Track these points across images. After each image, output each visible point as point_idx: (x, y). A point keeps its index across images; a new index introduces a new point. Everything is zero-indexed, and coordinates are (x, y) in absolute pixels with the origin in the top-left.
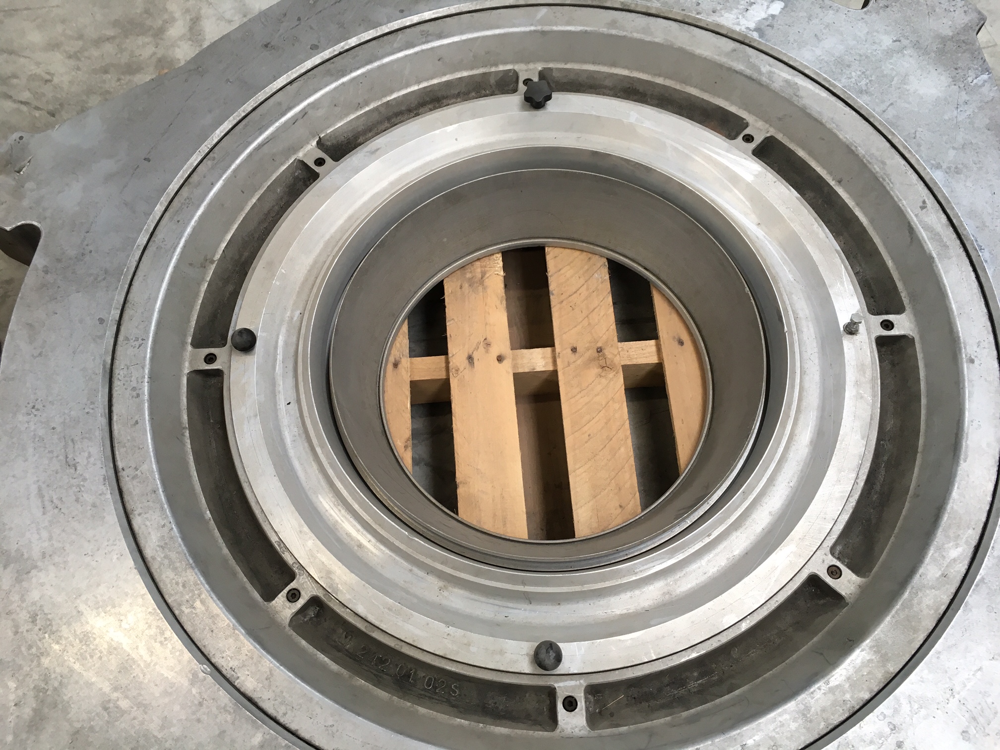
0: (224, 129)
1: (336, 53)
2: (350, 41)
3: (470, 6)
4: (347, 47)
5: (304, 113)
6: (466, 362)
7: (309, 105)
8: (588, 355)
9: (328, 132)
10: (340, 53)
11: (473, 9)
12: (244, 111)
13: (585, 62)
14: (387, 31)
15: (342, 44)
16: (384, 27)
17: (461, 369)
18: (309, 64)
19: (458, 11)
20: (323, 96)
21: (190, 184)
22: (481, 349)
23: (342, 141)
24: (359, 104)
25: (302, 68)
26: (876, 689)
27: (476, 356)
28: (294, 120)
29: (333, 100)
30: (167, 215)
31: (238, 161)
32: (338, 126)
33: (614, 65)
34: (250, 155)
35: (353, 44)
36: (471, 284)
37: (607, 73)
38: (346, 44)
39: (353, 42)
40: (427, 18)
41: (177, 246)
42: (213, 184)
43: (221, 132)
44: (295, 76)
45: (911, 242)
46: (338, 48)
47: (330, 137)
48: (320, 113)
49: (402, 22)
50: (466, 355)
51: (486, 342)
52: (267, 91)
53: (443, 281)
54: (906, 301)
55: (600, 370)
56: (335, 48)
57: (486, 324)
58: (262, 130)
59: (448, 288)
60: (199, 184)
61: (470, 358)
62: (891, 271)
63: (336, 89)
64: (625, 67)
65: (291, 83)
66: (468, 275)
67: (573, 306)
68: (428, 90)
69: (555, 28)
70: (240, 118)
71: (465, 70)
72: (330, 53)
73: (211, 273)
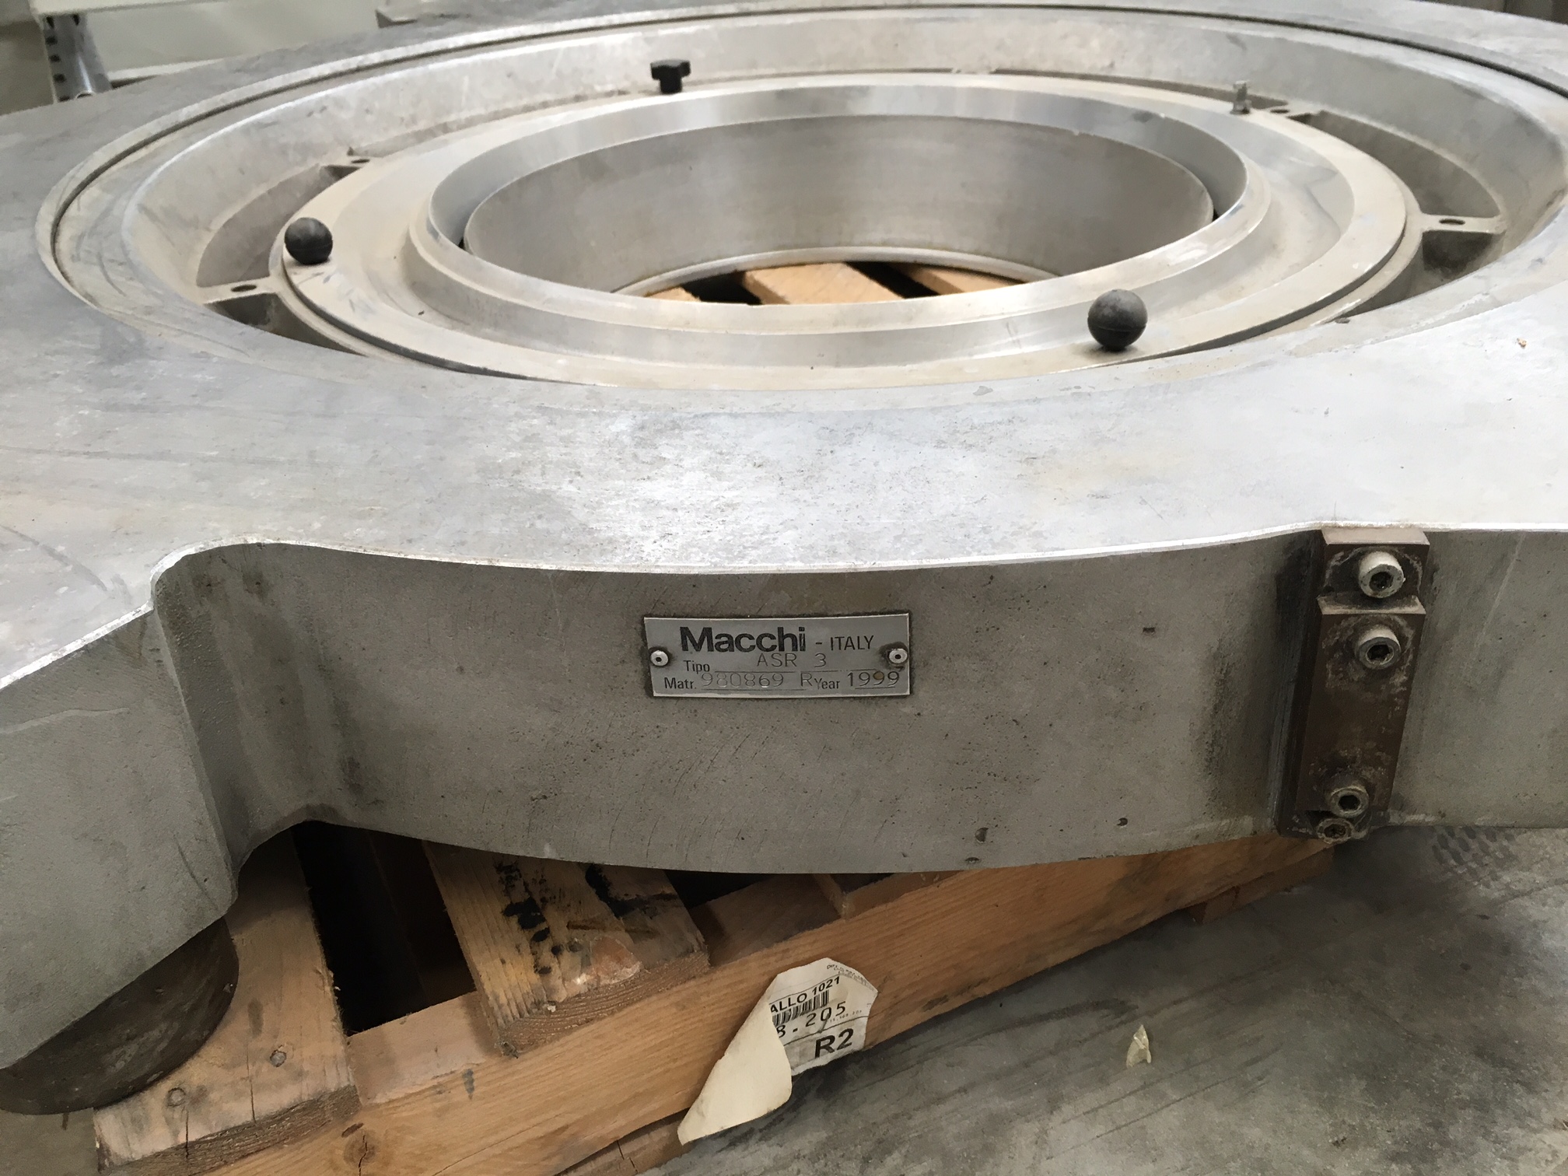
1: (354, 66)
4: (368, 63)
5: (322, 107)
7: (327, 97)
9: (362, 144)
10: (358, 69)
14: (422, 52)
15: (360, 57)
16: (417, 46)
20: (348, 93)
21: (148, 148)
25: (304, 73)
28: (308, 111)
31: (229, 129)
32: (376, 140)
34: (246, 129)
35: (377, 61)
39: (375, 57)
40: (478, 42)
41: (145, 178)
42: (192, 143)
44: (295, 81)
46: (355, 61)
47: (365, 148)
48: (347, 115)
49: (442, 43)
52: (256, 87)
56: (351, 60)
60: (166, 146)
65: (291, 88)
70: (217, 106)
71: (548, 93)
73: (208, 239)
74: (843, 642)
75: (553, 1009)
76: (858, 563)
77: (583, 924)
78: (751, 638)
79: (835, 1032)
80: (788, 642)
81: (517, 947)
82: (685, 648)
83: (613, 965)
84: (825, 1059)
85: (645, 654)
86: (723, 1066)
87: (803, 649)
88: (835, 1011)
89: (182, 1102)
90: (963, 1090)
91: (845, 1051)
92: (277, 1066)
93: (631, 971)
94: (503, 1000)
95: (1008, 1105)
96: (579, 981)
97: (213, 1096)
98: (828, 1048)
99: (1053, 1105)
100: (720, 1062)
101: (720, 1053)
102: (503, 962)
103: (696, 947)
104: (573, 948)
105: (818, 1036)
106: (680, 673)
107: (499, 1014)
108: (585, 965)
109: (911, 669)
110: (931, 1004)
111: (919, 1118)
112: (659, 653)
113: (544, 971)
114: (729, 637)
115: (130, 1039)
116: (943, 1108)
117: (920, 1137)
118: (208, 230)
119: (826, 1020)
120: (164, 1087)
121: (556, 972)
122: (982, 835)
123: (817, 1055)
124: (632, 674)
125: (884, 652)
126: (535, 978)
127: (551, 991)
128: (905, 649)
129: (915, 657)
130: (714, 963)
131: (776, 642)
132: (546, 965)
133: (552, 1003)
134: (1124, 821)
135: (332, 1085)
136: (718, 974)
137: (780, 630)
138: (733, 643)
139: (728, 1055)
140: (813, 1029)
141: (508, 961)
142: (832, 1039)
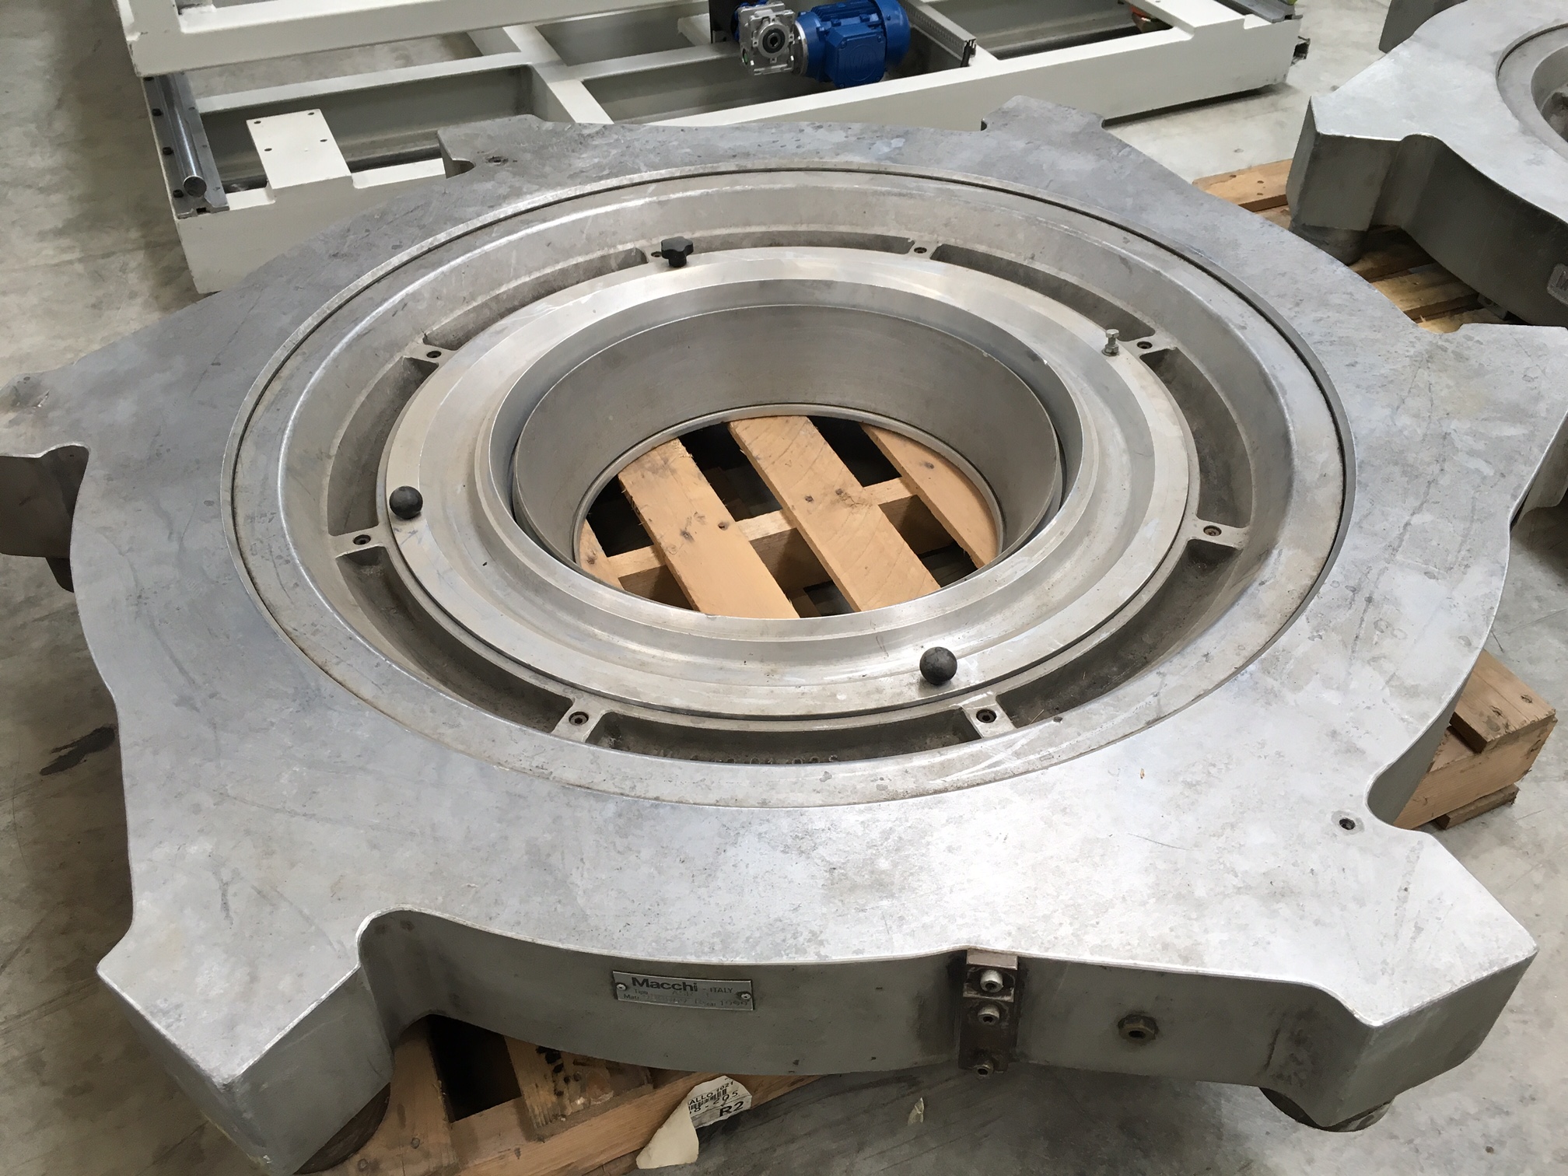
0: (309, 325)
1: (425, 249)
2: (438, 236)
3: (569, 192)
4: (437, 243)
5: (403, 304)
6: (682, 538)
7: (407, 295)
8: (828, 499)
9: (434, 329)
10: (430, 250)
11: (573, 195)
12: (328, 308)
13: (715, 228)
14: (479, 225)
15: (430, 240)
16: (475, 221)
17: (678, 545)
18: (395, 261)
19: (557, 199)
20: (423, 287)
21: (280, 378)
22: (694, 521)
23: (452, 341)
24: (465, 298)
25: (388, 265)
26: (1315, 574)
27: (690, 530)
28: (394, 312)
29: (436, 292)
30: (260, 408)
31: (337, 350)
32: (444, 322)
33: (749, 224)
34: (349, 346)
35: (443, 240)
36: (654, 471)
37: (743, 234)
38: (434, 240)
39: (442, 237)
40: (523, 209)
41: (285, 429)
42: (312, 373)
43: (306, 328)
44: (381, 273)
45: (1131, 272)
46: (426, 244)
47: (437, 335)
48: (422, 306)
49: (494, 215)
50: (679, 532)
51: (697, 515)
52: (352, 288)
53: (617, 476)
54: (1151, 324)
55: (849, 509)
56: (423, 243)
57: (690, 501)
58: (356, 322)
59: (626, 480)
60: (293, 376)
61: (685, 534)
62: (1124, 309)
63: (436, 279)
64: (760, 224)
65: (378, 280)
66: (648, 465)
67: (789, 463)
68: (542, 280)
69: (673, 196)
70: (325, 315)
71: (580, 255)
72: (418, 249)
73: (330, 467)
74: (717, 990)
75: (564, 1119)
76: (724, 959)
77: (582, 1061)
78: (668, 984)
79: (732, 1104)
80: (688, 988)
81: (545, 1076)
82: (634, 985)
83: (598, 1092)
84: (725, 1117)
85: (614, 984)
86: (662, 1133)
87: (696, 990)
88: (731, 1095)
89: (366, 1168)
90: (809, 1134)
91: (738, 1111)
92: (415, 1148)
93: (608, 1096)
94: (537, 1112)
95: (834, 1146)
96: (579, 1102)
97: (382, 1166)
98: (728, 1111)
99: (860, 1148)
100: (659, 1130)
101: (660, 1125)
102: (537, 1086)
103: (646, 1081)
104: (576, 1078)
105: (721, 1107)
106: (631, 993)
107: (534, 1122)
108: (582, 1092)
109: (753, 1001)
110: (793, 1084)
111: (780, 1152)
112: (620, 985)
113: (559, 1094)
114: (658, 984)
115: (340, 1140)
116: (793, 1147)
117: (779, 1163)
118: (329, 457)
119: (726, 1100)
120: (357, 1158)
121: (567, 1094)
122: (796, 1063)
123: (721, 1115)
124: (608, 988)
125: (739, 994)
126: (554, 1098)
127: (564, 1108)
128: (749, 994)
129: (755, 996)
130: (656, 1087)
131: (682, 987)
132: (561, 1089)
133: (564, 1116)
134: (874, 1058)
135: (445, 1162)
136: (658, 1091)
137: (684, 983)
138: (658, 986)
139: (665, 1127)
140: (718, 1105)
141: (539, 1085)
142: (730, 1107)
